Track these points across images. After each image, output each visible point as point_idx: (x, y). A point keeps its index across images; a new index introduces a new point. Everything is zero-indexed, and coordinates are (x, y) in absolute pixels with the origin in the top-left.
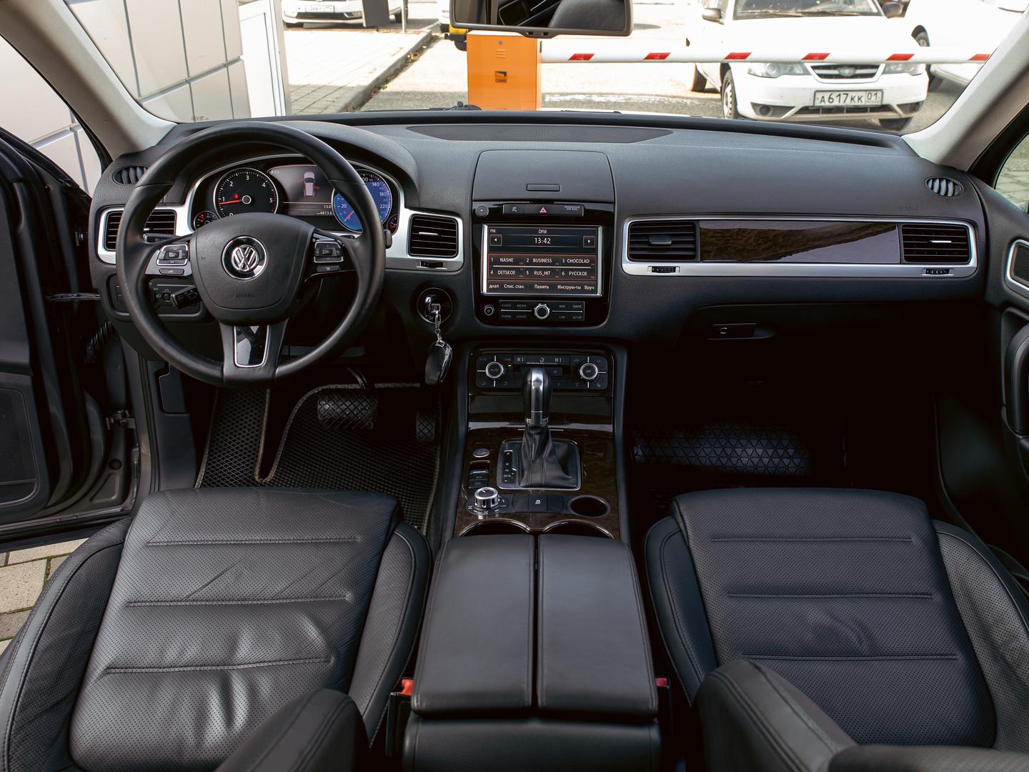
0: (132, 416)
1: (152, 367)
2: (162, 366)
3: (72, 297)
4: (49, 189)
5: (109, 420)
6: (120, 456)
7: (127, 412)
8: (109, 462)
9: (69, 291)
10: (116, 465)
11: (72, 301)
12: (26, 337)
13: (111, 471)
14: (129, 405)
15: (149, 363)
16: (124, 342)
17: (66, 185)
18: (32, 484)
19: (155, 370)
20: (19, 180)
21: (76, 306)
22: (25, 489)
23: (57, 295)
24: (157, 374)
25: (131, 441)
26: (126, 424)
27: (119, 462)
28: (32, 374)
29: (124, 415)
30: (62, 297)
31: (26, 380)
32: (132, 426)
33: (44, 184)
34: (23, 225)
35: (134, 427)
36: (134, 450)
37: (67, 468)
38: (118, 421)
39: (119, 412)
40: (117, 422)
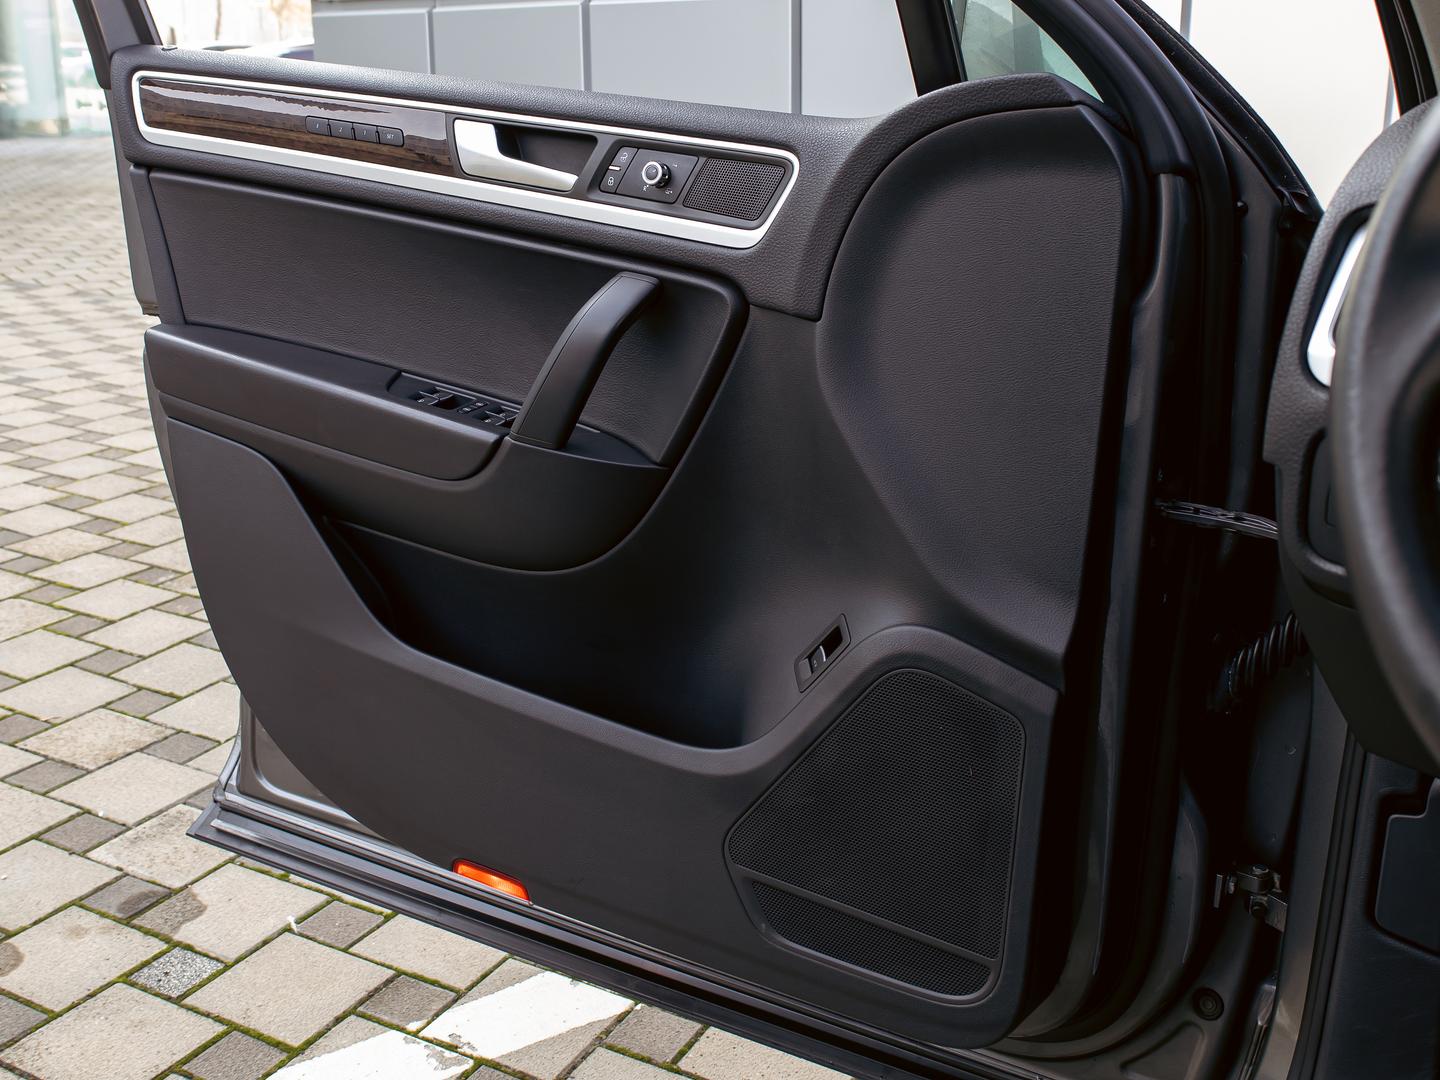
0: (1286, 894)
1: (1377, 777)
2: (1409, 786)
3: (1222, 519)
4: (1245, 209)
5: (1225, 883)
6: (1227, 985)
7: (1276, 878)
8: (1190, 990)
9: (1221, 502)
10: (1209, 1006)
11: (1218, 530)
12: (1076, 586)
13: (1192, 1016)
14: (1286, 863)
15: (1372, 758)
16: (1321, 687)
17: (1292, 207)
18: (984, 971)
19: (1385, 789)
20: (1176, 169)
21: (1227, 547)
22: (965, 976)
23: (1184, 504)
24: (1389, 804)
25: (1265, 961)
26: (1263, 912)
27: (1219, 1001)
28: (1063, 689)
29: (1266, 885)
30: (1197, 511)
31: (1043, 698)
32: (1278, 922)
33: (1236, 190)
34: (1155, 293)
35: (1283, 930)
36: (1267, 987)
37: (1083, 957)
38: (1249, 893)
39: (1258, 871)
40: (1243, 894)
